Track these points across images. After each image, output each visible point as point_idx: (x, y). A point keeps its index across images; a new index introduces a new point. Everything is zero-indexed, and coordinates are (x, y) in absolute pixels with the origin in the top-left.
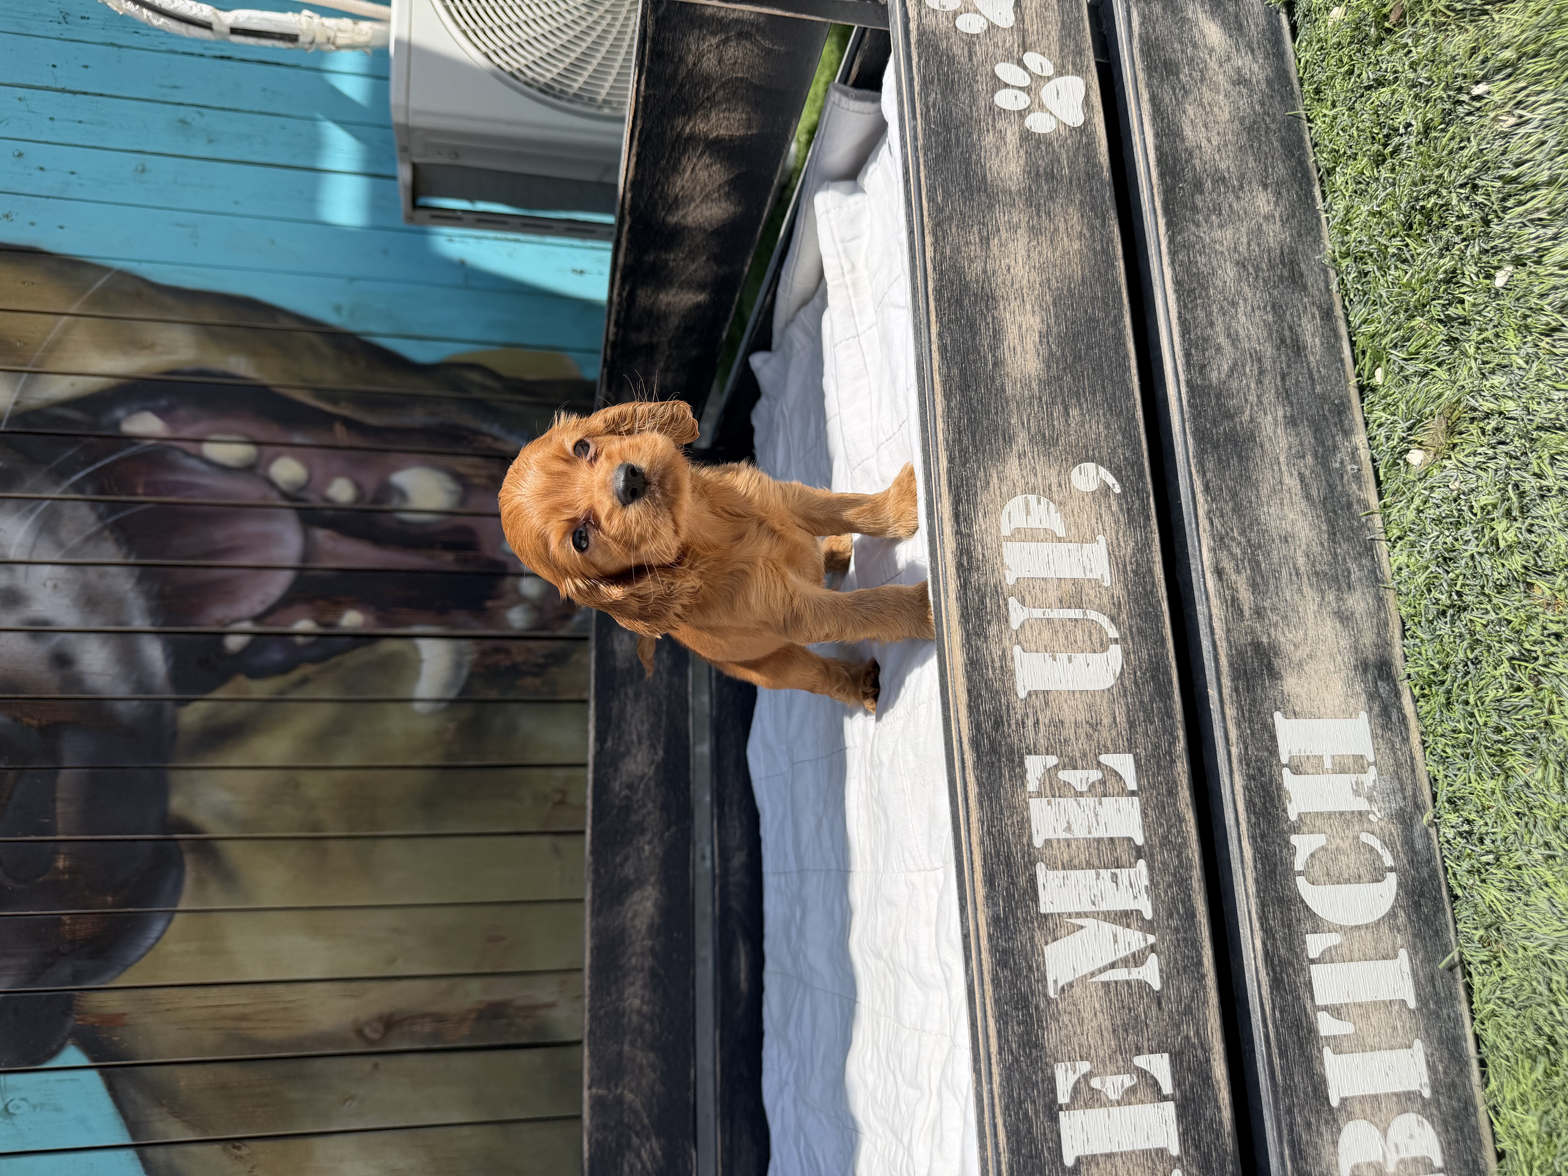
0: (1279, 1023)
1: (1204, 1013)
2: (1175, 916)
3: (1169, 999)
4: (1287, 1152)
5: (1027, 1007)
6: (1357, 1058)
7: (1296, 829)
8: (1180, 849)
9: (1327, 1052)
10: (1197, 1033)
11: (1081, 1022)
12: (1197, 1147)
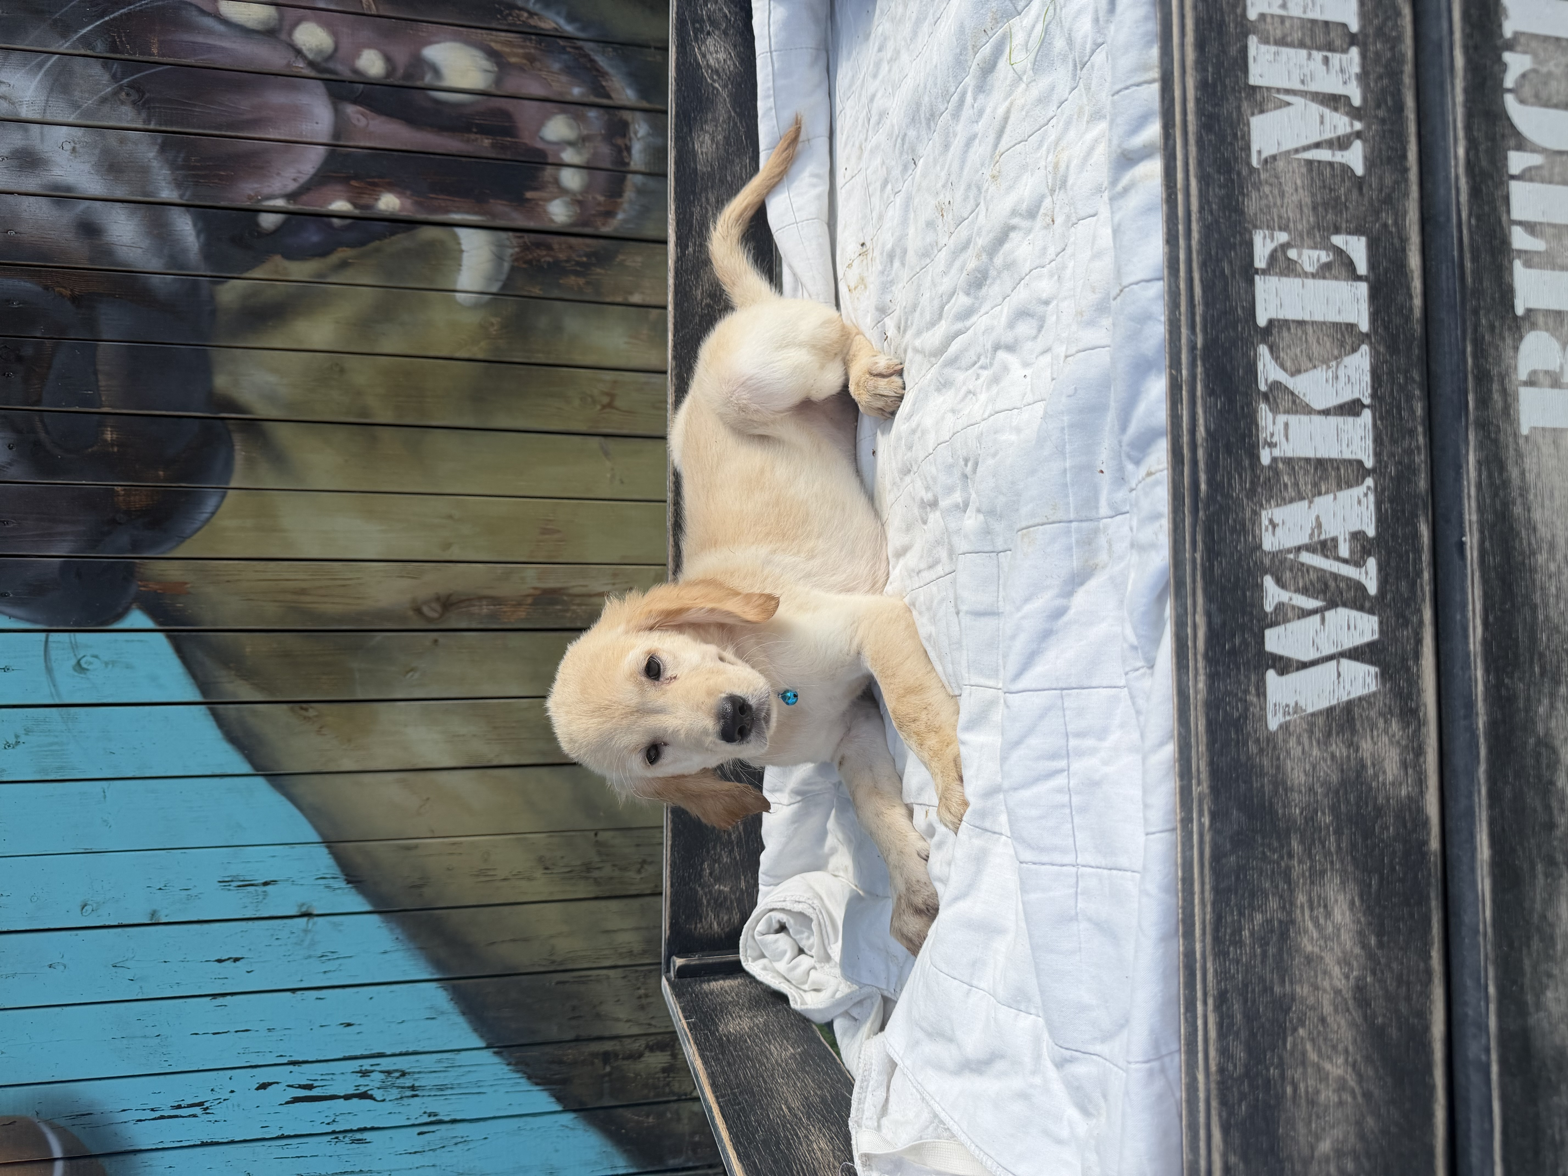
0: (1473, 229)
1: (1404, 205)
2: (1383, 106)
3: (1371, 186)
4: (1469, 349)
5: (1229, 171)
6: (1548, 274)
7: (1510, 46)
8: (1395, 42)
9: (1518, 265)
10: (1396, 223)
11: (1282, 194)
12: (1386, 328)
